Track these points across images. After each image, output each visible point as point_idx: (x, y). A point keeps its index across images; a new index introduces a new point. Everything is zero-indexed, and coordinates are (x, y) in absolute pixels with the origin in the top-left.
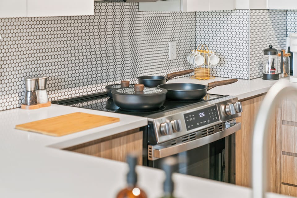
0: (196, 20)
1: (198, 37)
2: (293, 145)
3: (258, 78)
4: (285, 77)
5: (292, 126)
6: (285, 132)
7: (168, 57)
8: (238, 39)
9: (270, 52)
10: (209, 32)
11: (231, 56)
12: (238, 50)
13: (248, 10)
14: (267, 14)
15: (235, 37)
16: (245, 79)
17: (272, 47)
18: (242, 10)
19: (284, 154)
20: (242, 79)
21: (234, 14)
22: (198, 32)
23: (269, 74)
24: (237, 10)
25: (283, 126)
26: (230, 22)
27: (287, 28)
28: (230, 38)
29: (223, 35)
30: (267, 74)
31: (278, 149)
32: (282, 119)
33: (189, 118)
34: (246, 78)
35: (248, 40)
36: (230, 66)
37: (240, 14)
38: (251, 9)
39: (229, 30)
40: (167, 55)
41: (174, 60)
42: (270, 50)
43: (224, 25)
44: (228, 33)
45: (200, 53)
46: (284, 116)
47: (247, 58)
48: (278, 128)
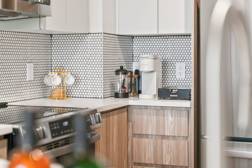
0: (51, 44)
1: (53, 60)
2: (144, 156)
3: (110, 97)
4: (133, 96)
5: (143, 138)
6: (136, 145)
7: (25, 78)
8: (92, 61)
9: (121, 72)
10: (64, 55)
11: (86, 77)
12: (92, 71)
13: (101, 33)
14: (117, 39)
15: (89, 59)
16: (98, 98)
17: (123, 68)
18: (96, 34)
19: (135, 165)
20: (96, 98)
21: (88, 37)
22: (53, 56)
23: (121, 92)
24: (91, 34)
25: (134, 139)
26: (84, 45)
27: (134, 54)
28: (84, 60)
29: (78, 58)
30: (118, 92)
31: (130, 161)
32: (134, 133)
33: (53, 126)
34: (100, 97)
35: (101, 61)
36: (84, 86)
37: (93, 37)
38: (104, 32)
39: (83, 53)
40: (25, 75)
41: (31, 81)
42: (121, 71)
43: (78, 48)
44: (82, 55)
45: (56, 74)
46: (135, 130)
47: (100, 78)
48: (129, 142)
